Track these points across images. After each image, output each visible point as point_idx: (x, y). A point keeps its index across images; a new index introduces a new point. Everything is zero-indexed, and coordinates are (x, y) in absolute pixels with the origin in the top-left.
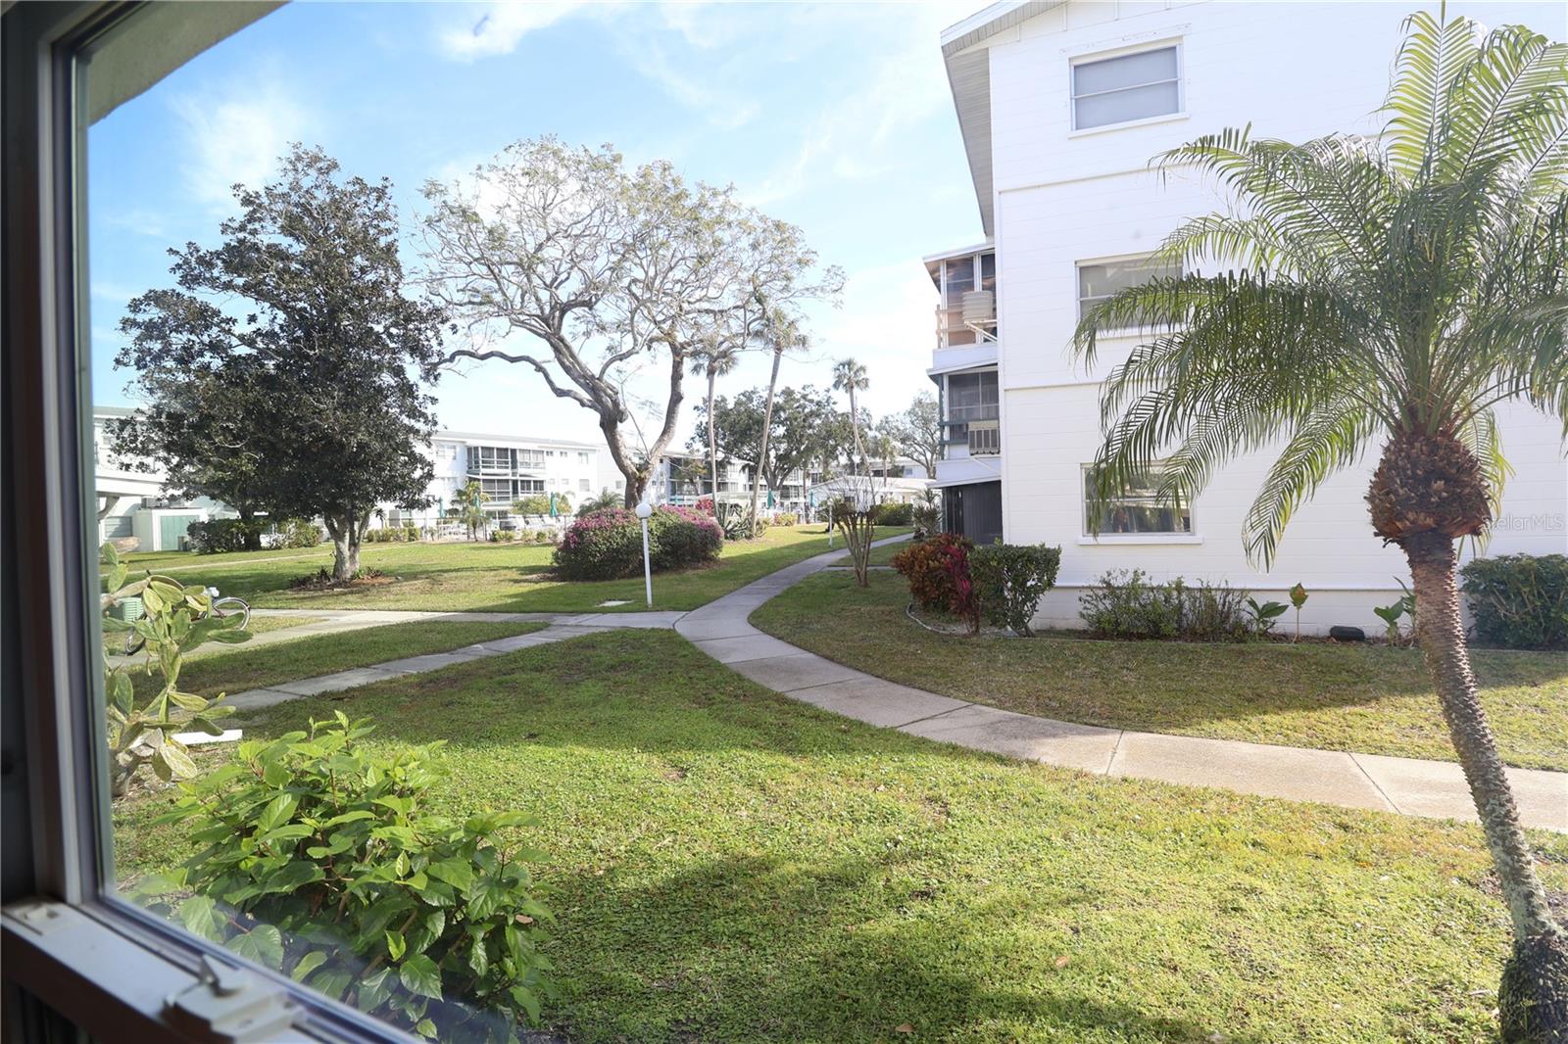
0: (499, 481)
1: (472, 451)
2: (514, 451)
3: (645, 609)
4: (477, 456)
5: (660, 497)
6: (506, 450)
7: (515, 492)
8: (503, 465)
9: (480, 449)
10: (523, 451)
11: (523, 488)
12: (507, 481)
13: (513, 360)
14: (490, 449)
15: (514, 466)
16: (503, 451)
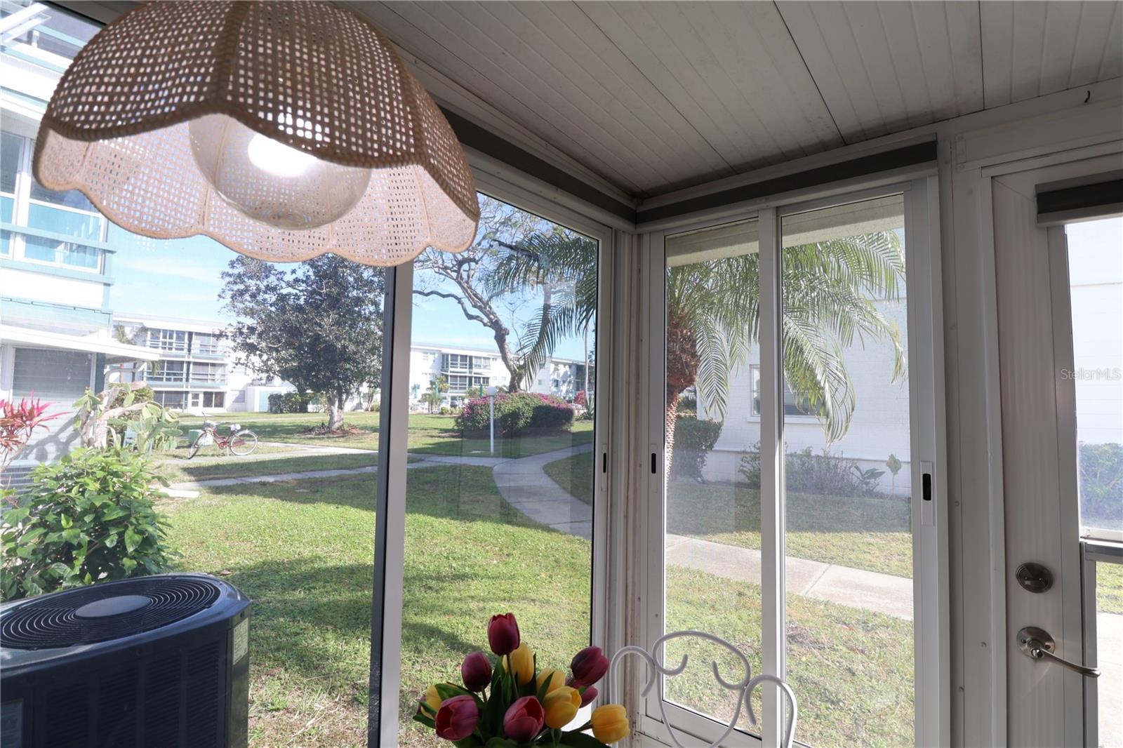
0: (460, 377)
1: (444, 357)
2: (471, 358)
3: (489, 456)
4: (447, 359)
5: (567, 392)
6: (466, 356)
7: (470, 384)
8: (463, 366)
9: (450, 357)
10: (476, 357)
11: (475, 382)
12: (466, 377)
13: (444, 296)
14: (457, 356)
15: (471, 367)
16: (464, 357)
